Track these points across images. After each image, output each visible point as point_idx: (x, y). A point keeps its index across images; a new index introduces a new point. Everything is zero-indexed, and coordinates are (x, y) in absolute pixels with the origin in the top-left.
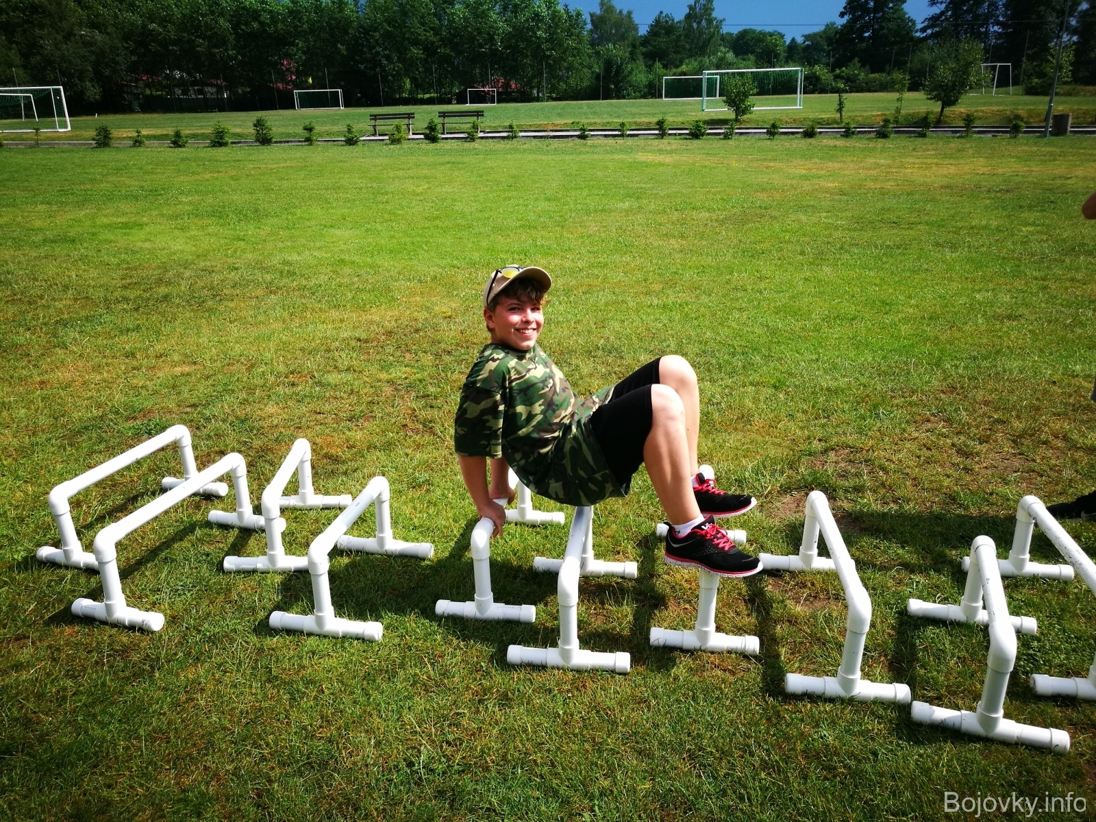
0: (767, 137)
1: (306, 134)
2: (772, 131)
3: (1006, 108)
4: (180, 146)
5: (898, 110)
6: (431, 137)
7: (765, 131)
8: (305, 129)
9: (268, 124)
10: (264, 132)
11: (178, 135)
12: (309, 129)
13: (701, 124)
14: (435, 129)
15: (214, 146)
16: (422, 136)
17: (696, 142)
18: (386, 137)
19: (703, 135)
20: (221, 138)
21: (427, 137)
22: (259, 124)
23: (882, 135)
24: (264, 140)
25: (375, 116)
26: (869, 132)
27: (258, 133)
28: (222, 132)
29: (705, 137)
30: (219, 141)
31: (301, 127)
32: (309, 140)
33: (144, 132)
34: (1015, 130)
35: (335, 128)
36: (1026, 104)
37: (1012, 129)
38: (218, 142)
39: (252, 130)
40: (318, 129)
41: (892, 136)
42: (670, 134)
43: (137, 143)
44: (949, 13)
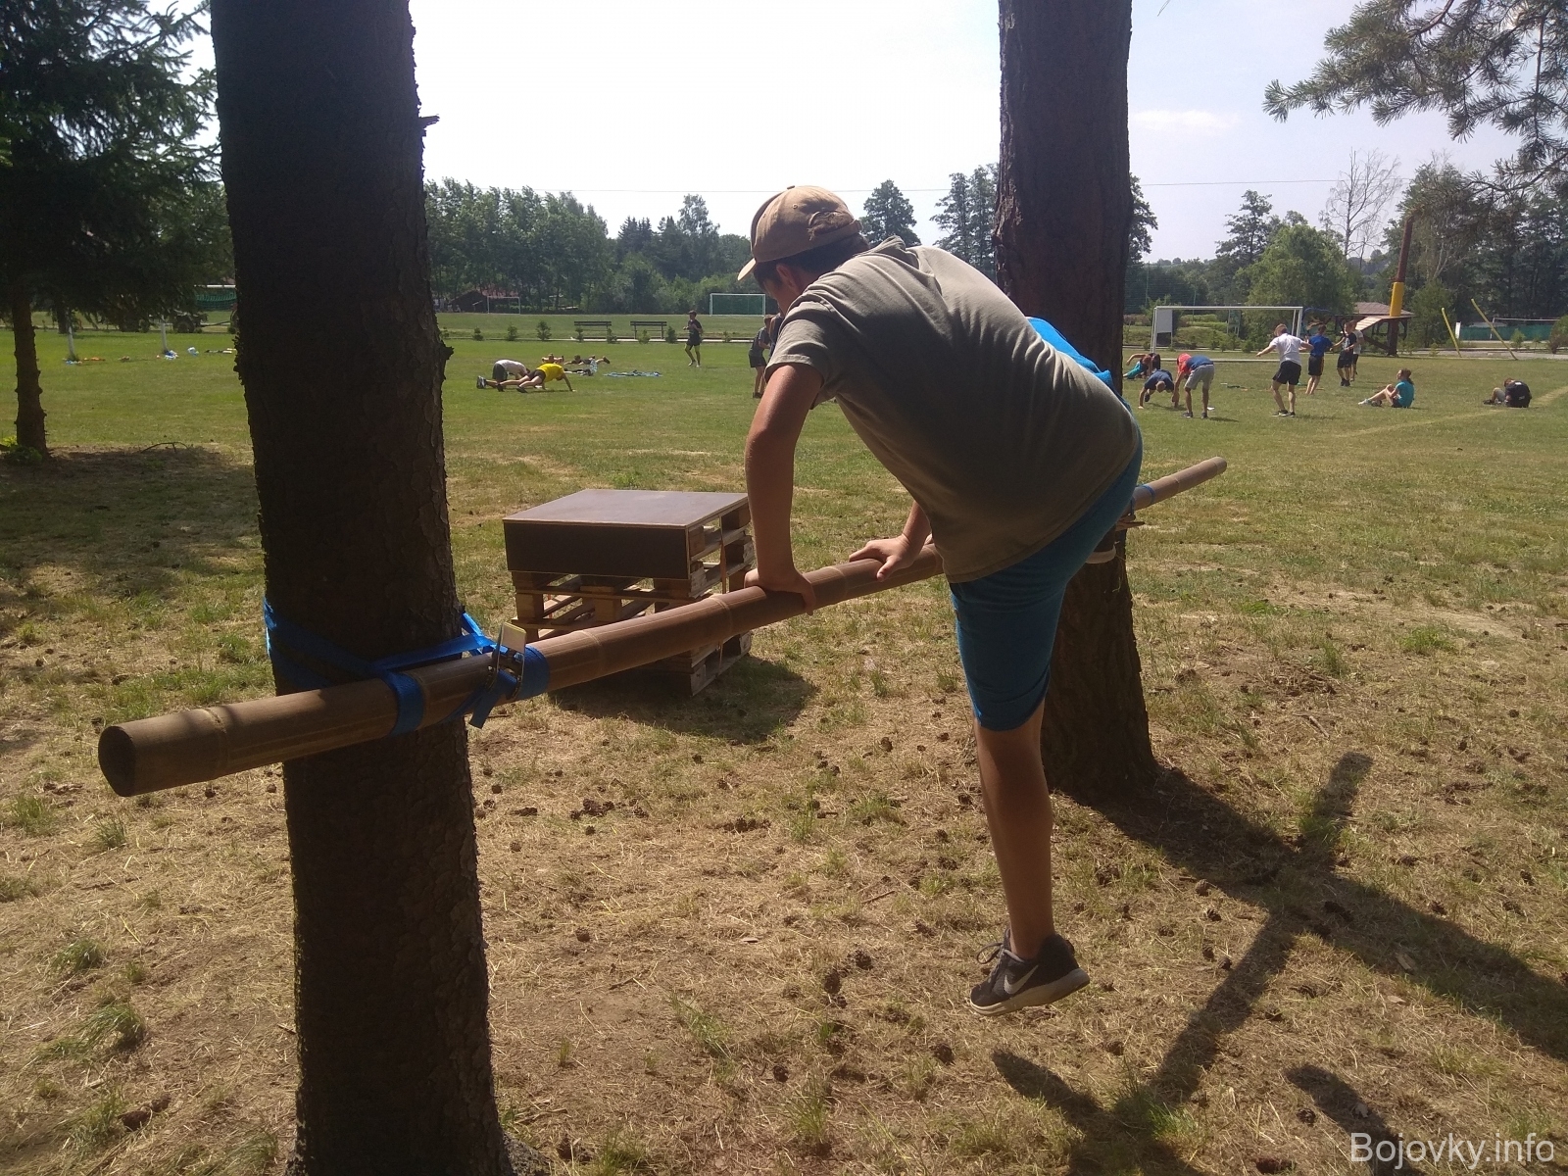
44: (959, 238)
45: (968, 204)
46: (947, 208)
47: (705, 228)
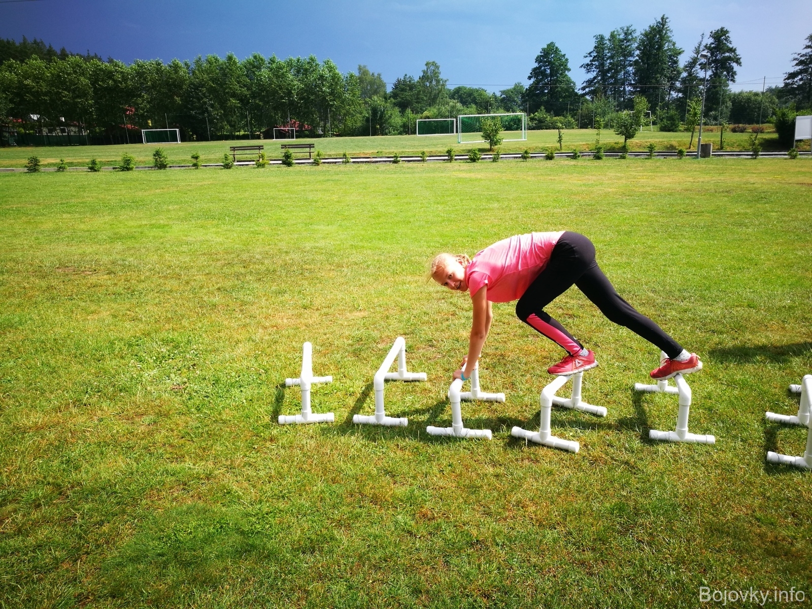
0: (522, 160)
1: (194, 161)
2: (525, 157)
3: (663, 140)
4: (96, 171)
5: (598, 141)
6: (287, 161)
7: (520, 155)
8: (193, 157)
9: (164, 154)
10: (161, 160)
11: (94, 162)
12: (196, 158)
13: (477, 152)
14: (290, 156)
15: (123, 170)
16: (281, 162)
17: (475, 164)
18: (254, 163)
19: (478, 159)
20: (128, 164)
21: (284, 163)
22: (157, 154)
23: (598, 158)
24: (161, 165)
25: (234, 148)
26: (589, 155)
27: (156, 161)
28: (129, 160)
29: (480, 161)
30: (126, 166)
31: (190, 157)
32: (195, 165)
33: (67, 160)
34: (680, 153)
36: (675, 137)
37: (678, 153)
38: (126, 168)
39: (151, 159)
40: (202, 157)
41: (604, 158)
42: (456, 160)
43: (61, 168)
44: (600, 78)
45: (606, 55)
46: (592, 58)
47: (438, 81)
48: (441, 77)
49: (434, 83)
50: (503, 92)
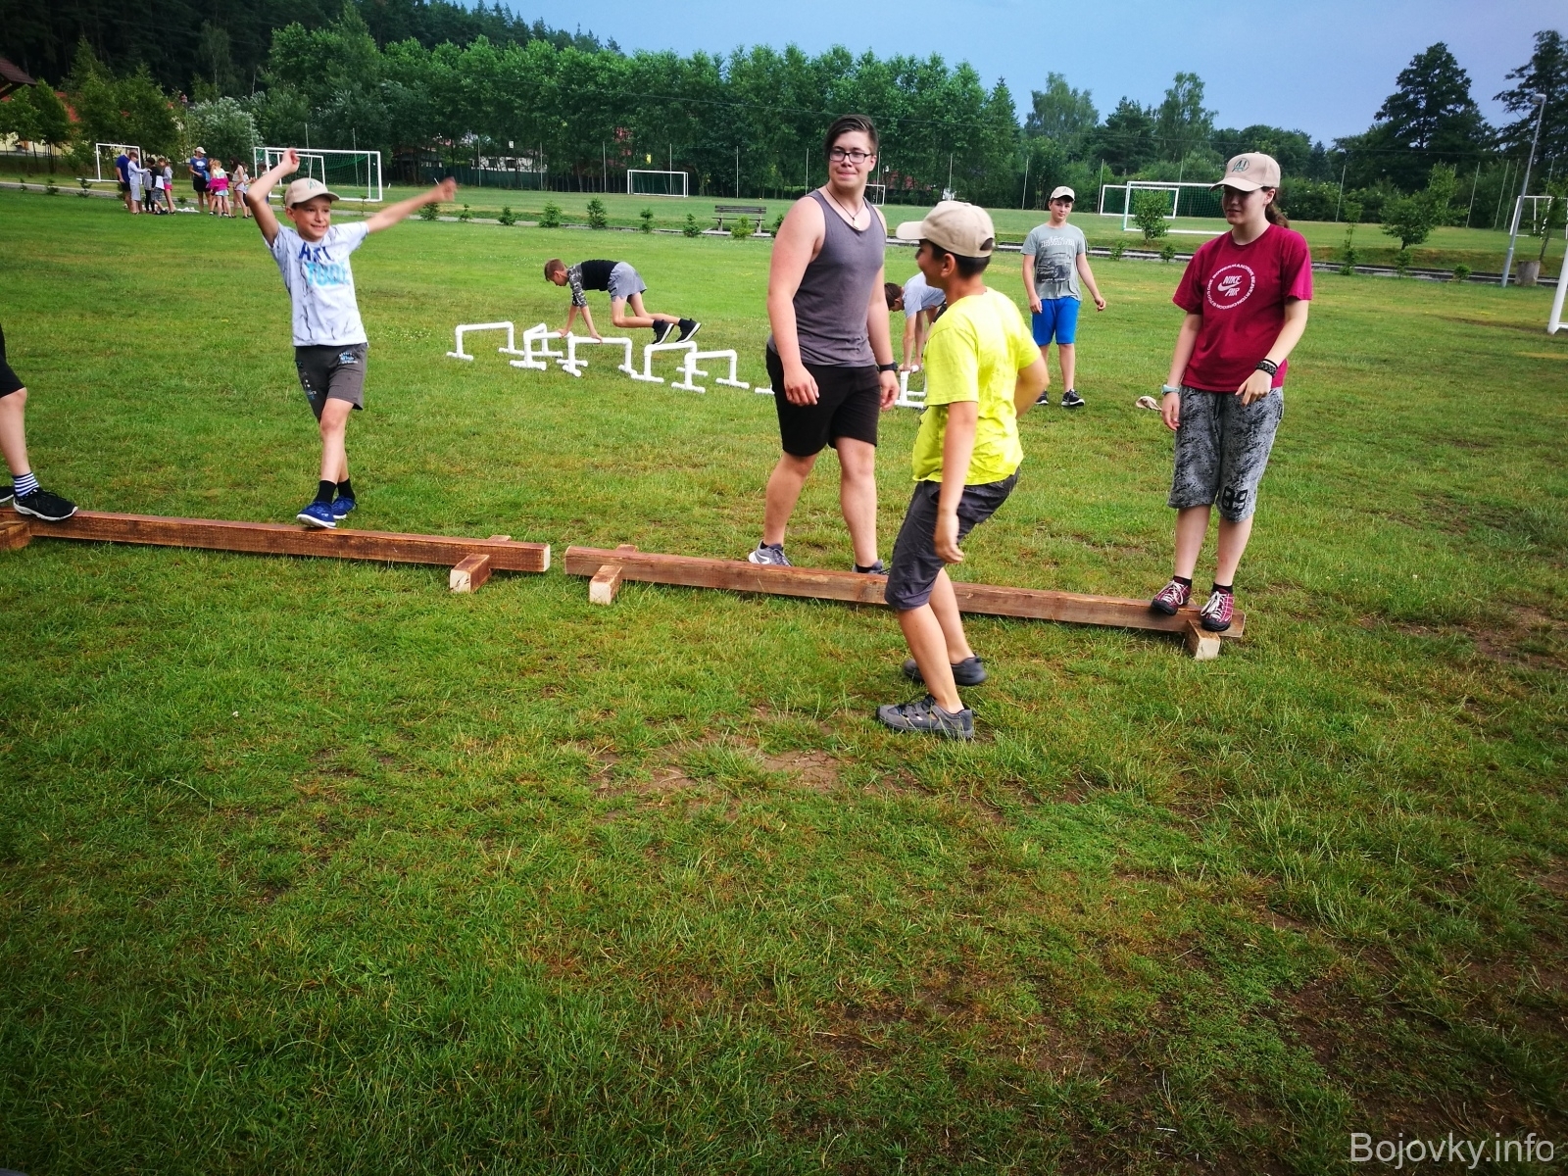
0: (1160, 262)
1: (643, 221)
2: (1166, 257)
4: (509, 224)
7: (1159, 255)
8: (643, 215)
9: (604, 207)
10: (599, 215)
11: (507, 212)
12: (647, 216)
15: (543, 226)
20: (553, 219)
24: (598, 224)
25: (722, 207)
27: (592, 216)
28: (553, 213)
30: (551, 221)
31: (638, 214)
33: (471, 208)
34: (1460, 274)
35: (675, 219)
37: (1455, 274)
38: (549, 223)
39: (585, 213)
40: (656, 217)
43: (464, 216)
44: (1536, 124)
46: (1522, 81)
47: (1195, 112)
48: (1202, 104)
49: (1187, 116)
50: (1341, 142)
